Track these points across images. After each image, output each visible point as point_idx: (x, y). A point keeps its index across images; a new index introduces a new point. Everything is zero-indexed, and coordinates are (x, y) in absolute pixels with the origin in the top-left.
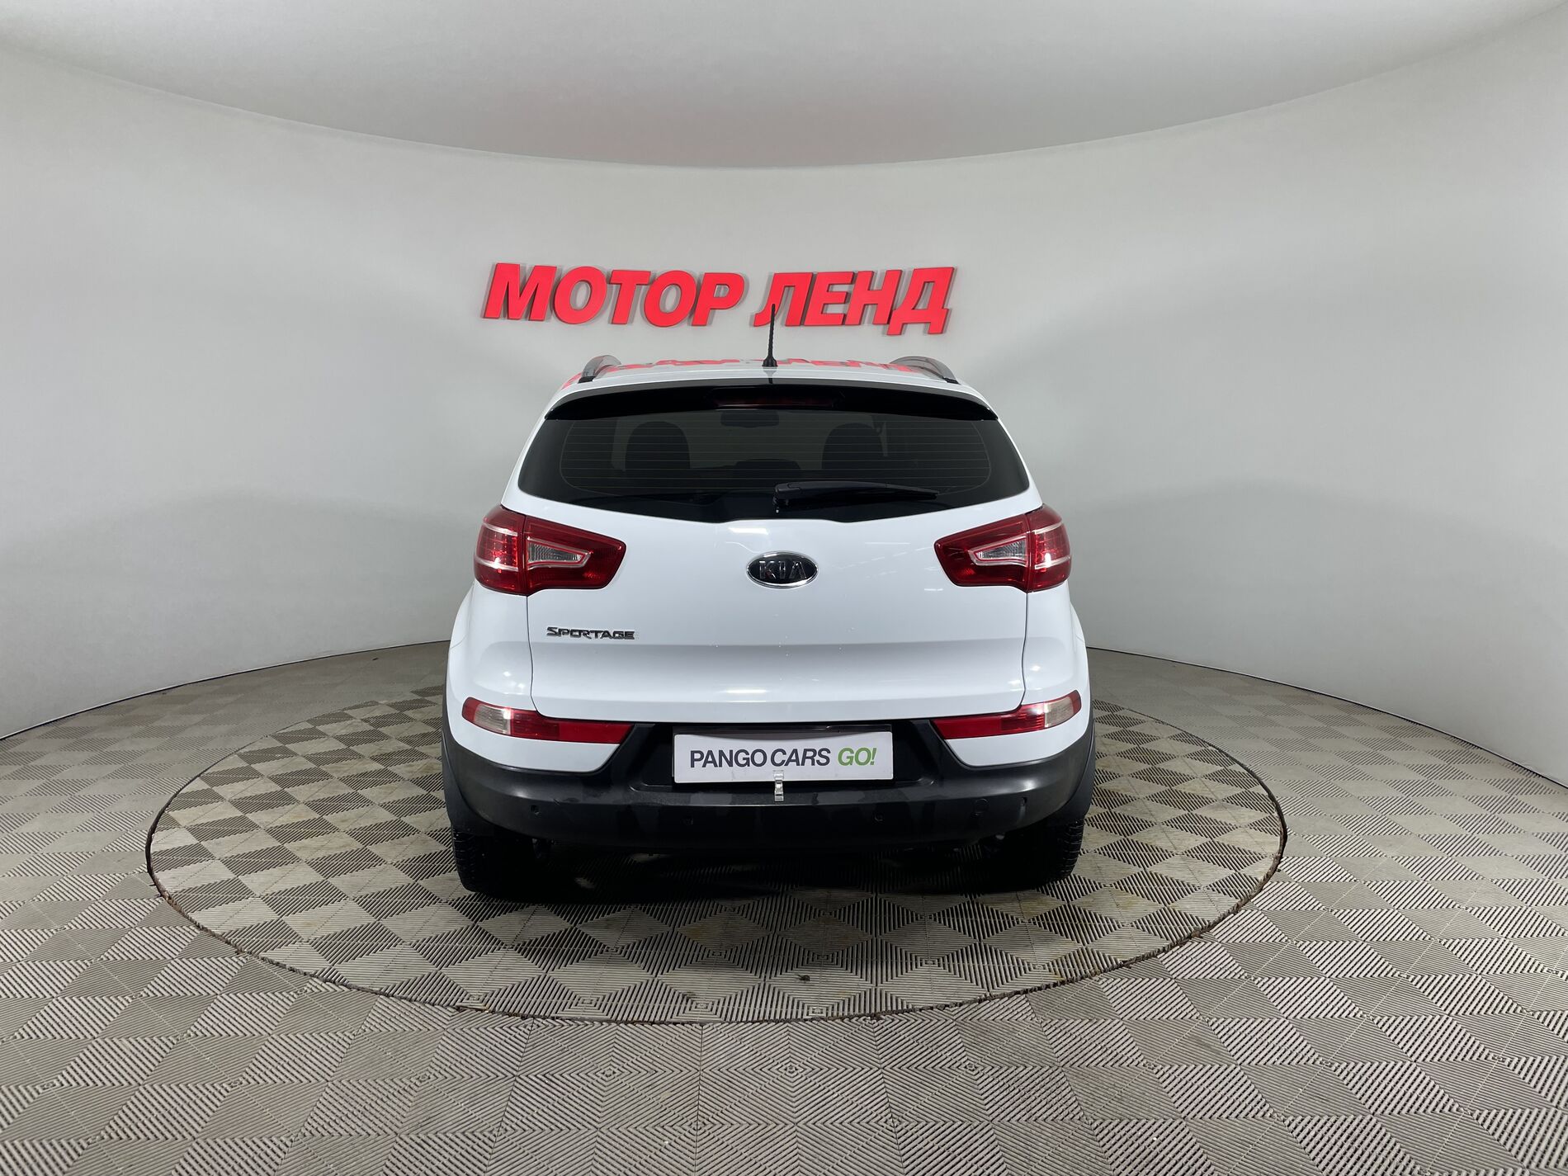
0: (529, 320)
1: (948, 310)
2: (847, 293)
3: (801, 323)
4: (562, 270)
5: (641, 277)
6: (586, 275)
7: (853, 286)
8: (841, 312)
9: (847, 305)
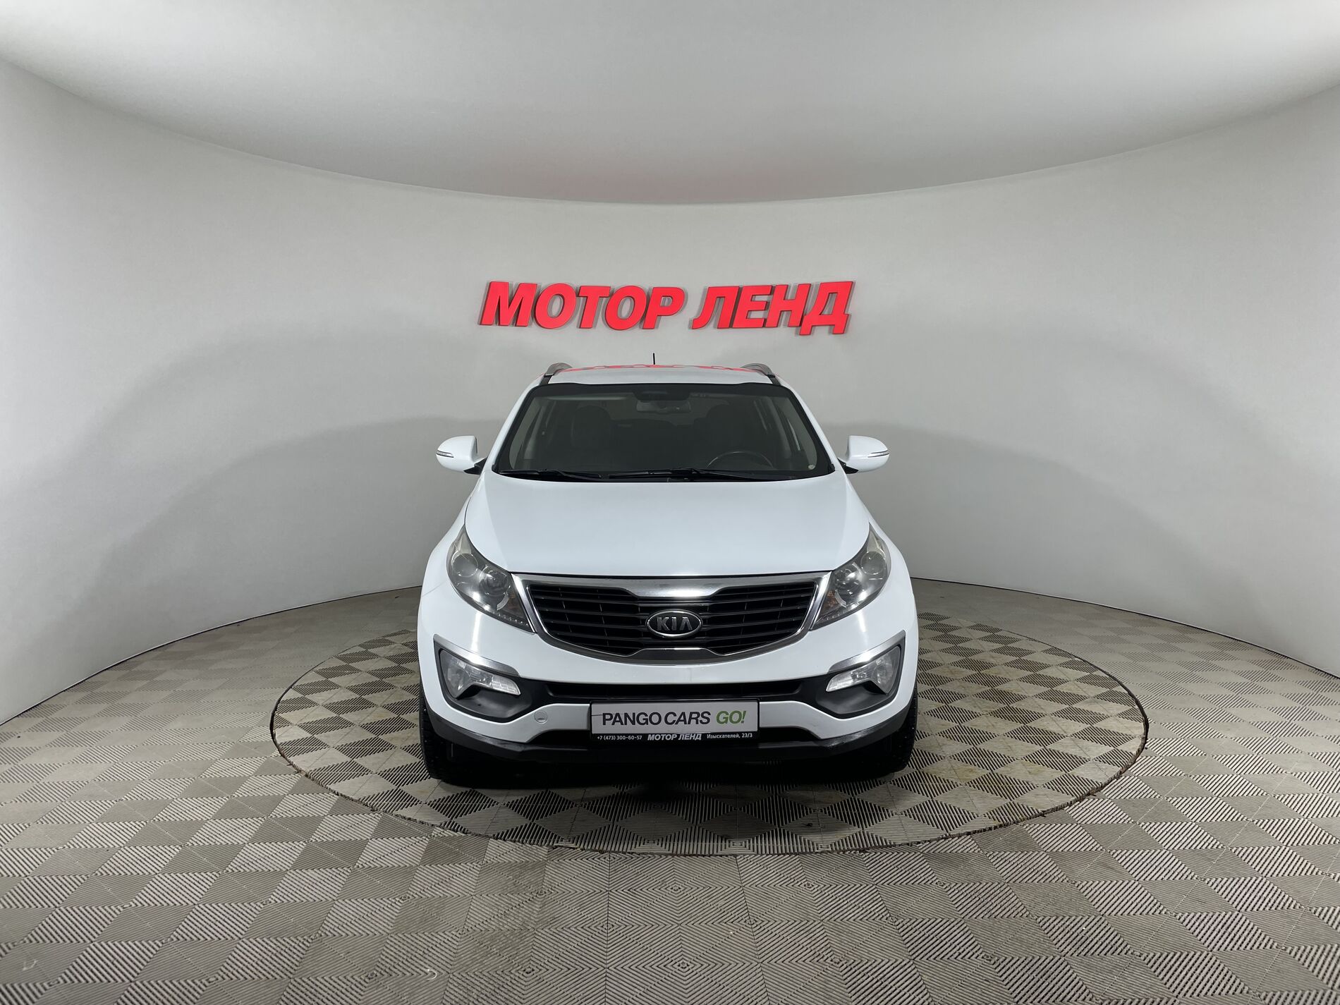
0: (516, 326)
1: (848, 315)
2: (767, 302)
3: (731, 326)
4: (540, 286)
5: (602, 291)
6: (560, 290)
7: (771, 296)
8: (761, 317)
9: (767, 312)
